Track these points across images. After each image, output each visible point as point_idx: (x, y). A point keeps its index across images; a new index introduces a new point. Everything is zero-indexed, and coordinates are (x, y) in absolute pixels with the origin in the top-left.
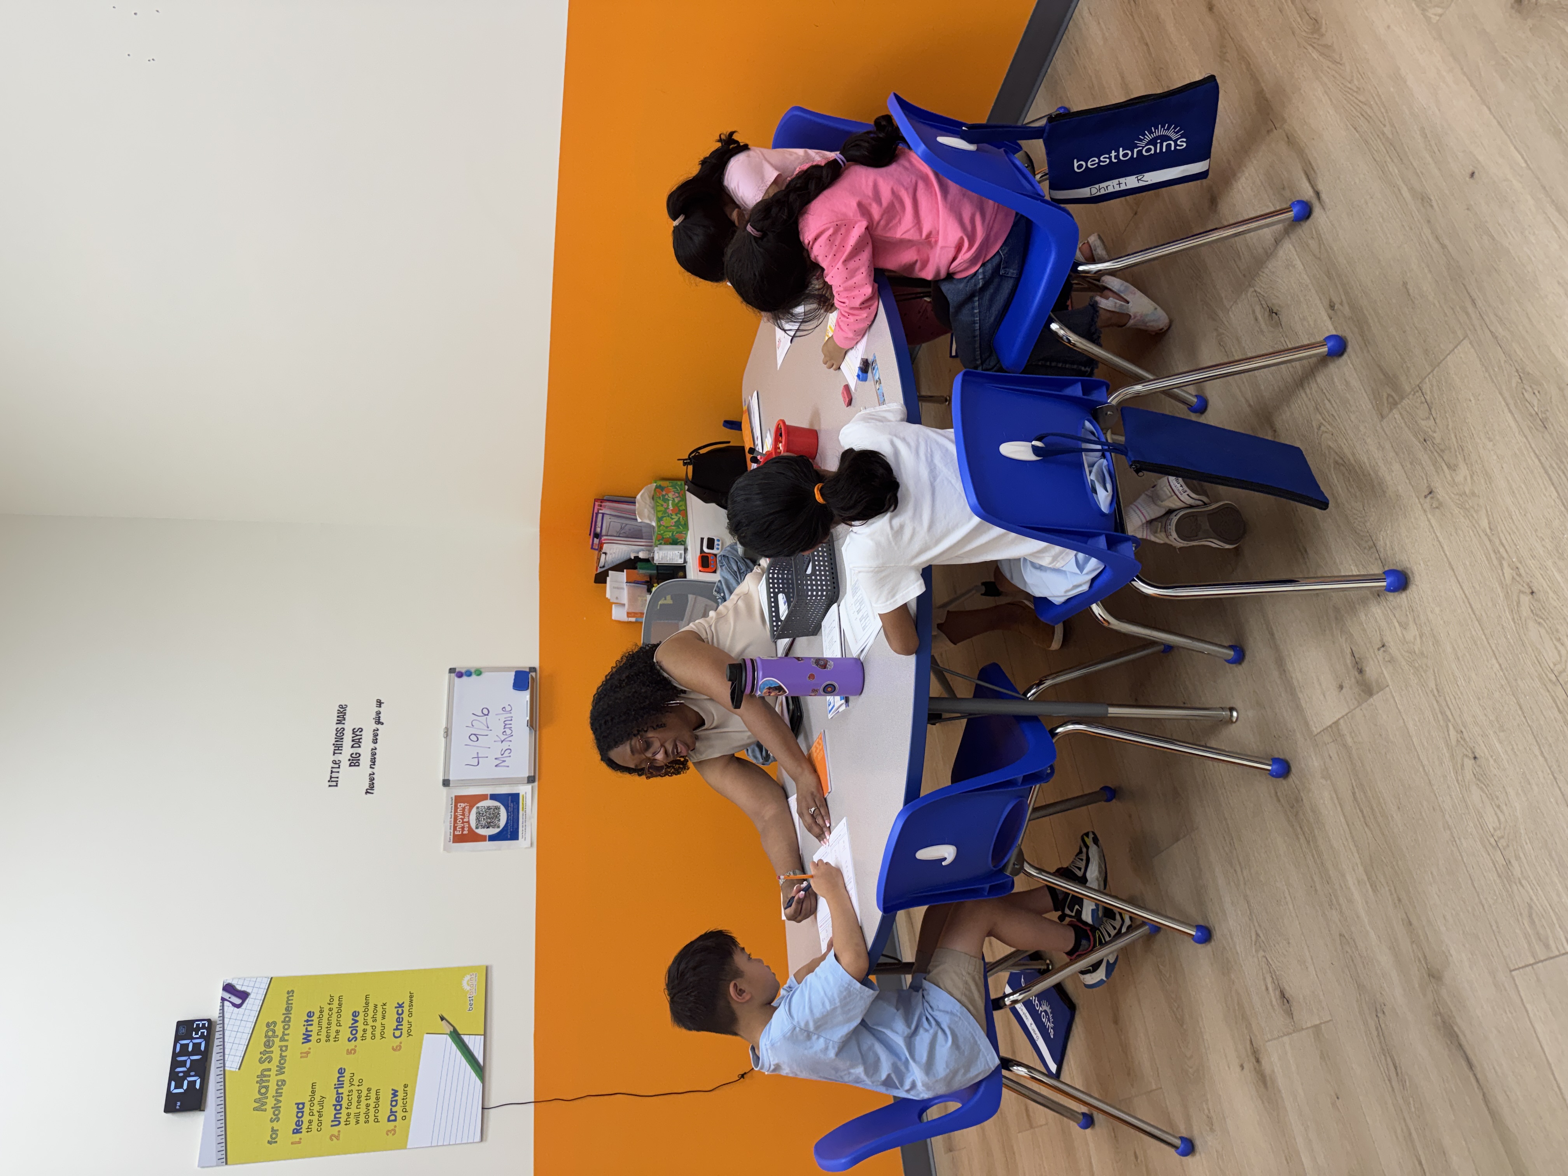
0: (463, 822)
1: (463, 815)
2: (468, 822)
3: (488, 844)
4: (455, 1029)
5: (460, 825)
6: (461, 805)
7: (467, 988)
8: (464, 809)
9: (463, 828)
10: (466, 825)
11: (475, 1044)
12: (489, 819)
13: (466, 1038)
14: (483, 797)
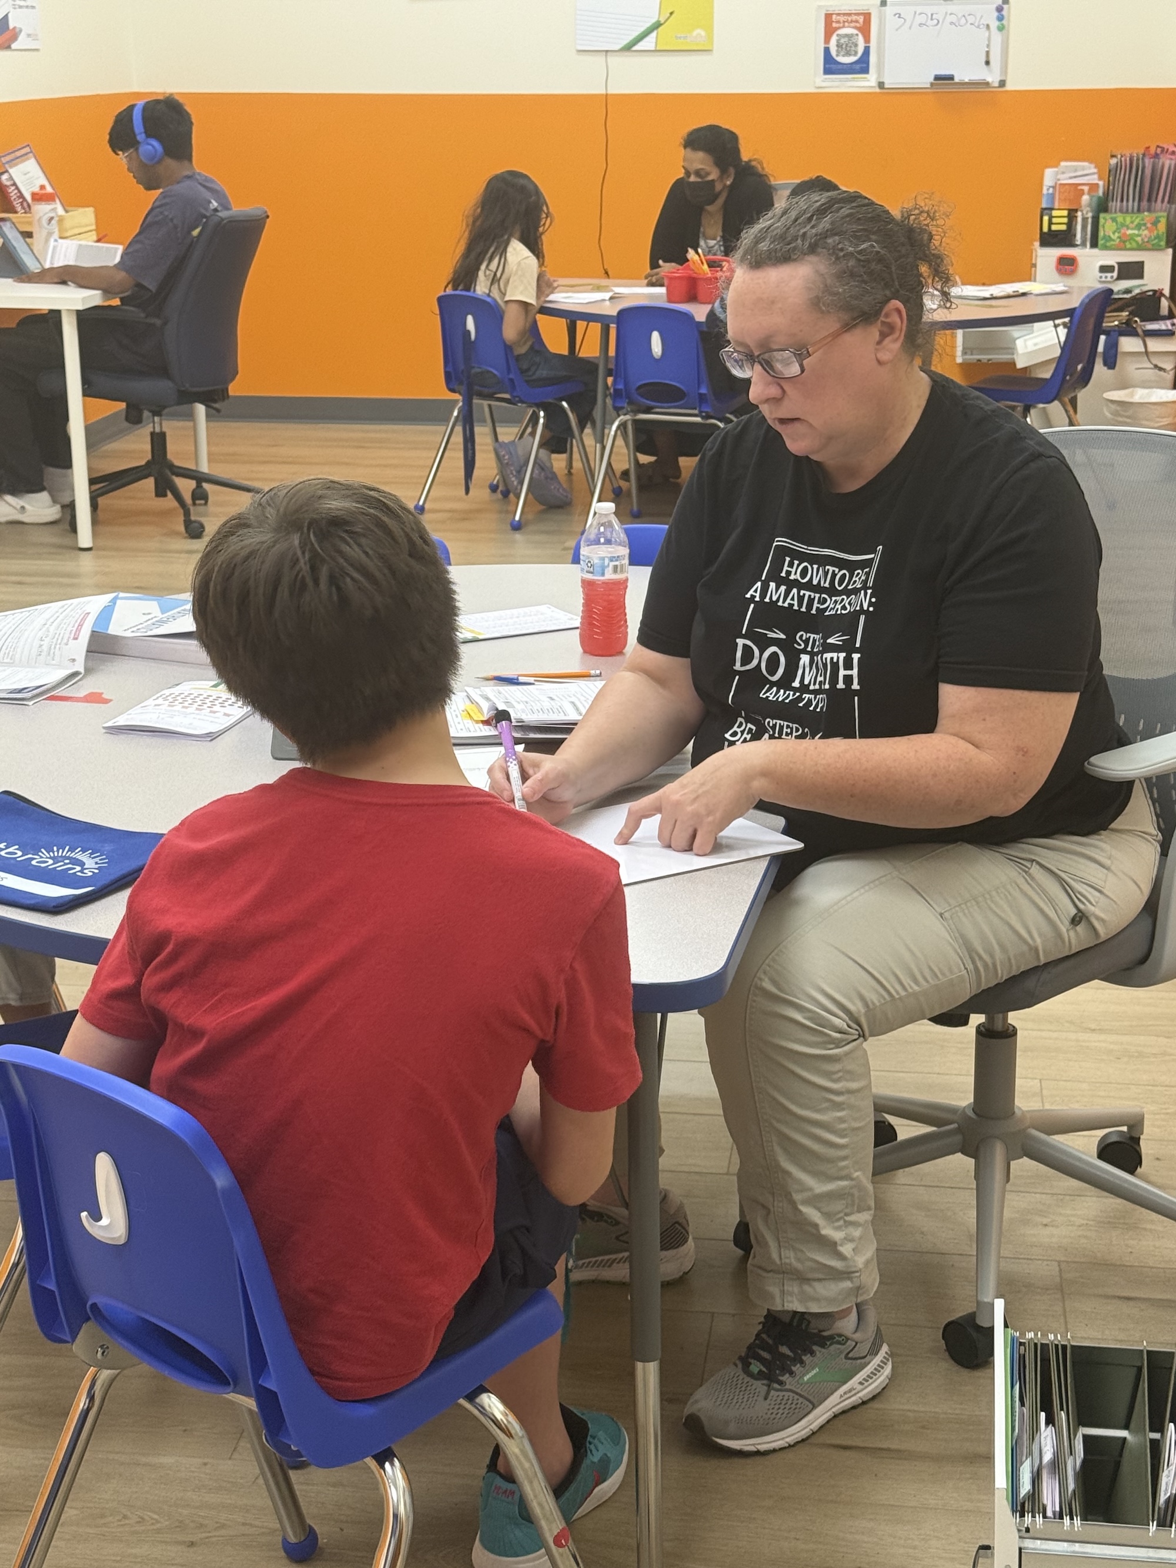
0: (844, 22)
1: (852, 21)
2: (844, 27)
3: (822, 46)
4: (661, 24)
5: (842, 18)
6: (861, 19)
7: (695, 33)
8: (857, 21)
9: (838, 22)
10: (841, 25)
11: (648, 43)
12: (846, 47)
13: (654, 34)
14: (867, 39)
